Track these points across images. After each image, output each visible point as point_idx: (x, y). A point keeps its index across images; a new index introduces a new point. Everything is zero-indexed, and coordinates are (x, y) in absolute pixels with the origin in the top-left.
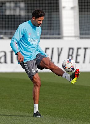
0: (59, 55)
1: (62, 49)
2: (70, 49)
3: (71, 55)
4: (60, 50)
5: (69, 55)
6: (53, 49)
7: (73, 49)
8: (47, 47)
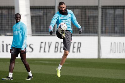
0: (49, 47)
1: (51, 43)
2: (56, 43)
3: (57, 47)
4: (50, 43)
5: (56, 47)
6: (45, 43)
7: (58, 43)
8: (42, 41)
